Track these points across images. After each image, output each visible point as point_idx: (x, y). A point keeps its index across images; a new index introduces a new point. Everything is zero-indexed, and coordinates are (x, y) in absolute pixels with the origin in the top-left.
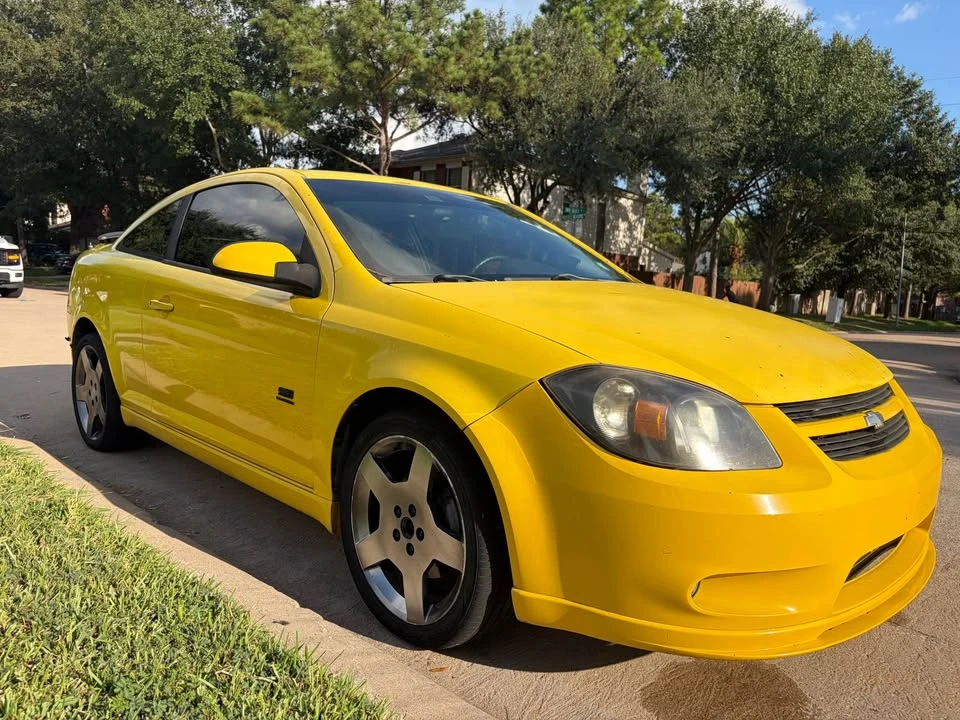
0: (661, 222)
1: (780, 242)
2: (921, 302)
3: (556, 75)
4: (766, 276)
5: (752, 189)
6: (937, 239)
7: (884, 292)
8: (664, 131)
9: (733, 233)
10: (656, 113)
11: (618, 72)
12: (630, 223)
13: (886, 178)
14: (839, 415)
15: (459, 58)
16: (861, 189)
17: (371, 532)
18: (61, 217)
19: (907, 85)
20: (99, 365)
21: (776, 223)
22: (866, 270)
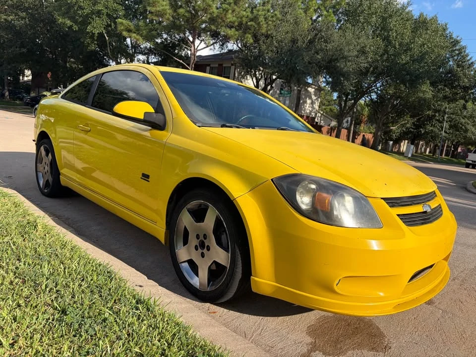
0: (327, 100)
1: (385, 116)
2: (451, 149)
3: (281, 23)
4: (377, 131)
5: (374, 88)
6: (461, 119)
7: (433, 143)
8: (333, 56)
9: (363, 109)
10: (329, 46)
11: (312, 24)
12: (312, 100)
13: (440, 87)
14: (411, 205)
15: (233, 11)
16: (427, 92)
17: (184, 246)
18: (27, 76)
19: (454, 42)
20: (50, 155)
21: (384, 105)
22: (426, 132)
